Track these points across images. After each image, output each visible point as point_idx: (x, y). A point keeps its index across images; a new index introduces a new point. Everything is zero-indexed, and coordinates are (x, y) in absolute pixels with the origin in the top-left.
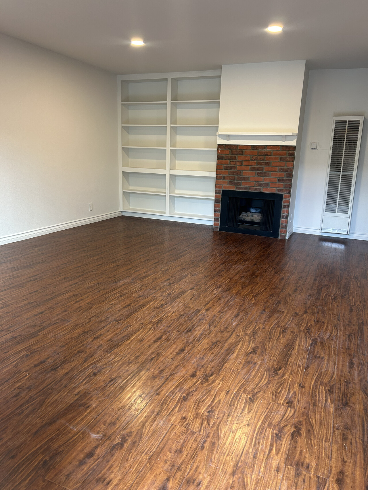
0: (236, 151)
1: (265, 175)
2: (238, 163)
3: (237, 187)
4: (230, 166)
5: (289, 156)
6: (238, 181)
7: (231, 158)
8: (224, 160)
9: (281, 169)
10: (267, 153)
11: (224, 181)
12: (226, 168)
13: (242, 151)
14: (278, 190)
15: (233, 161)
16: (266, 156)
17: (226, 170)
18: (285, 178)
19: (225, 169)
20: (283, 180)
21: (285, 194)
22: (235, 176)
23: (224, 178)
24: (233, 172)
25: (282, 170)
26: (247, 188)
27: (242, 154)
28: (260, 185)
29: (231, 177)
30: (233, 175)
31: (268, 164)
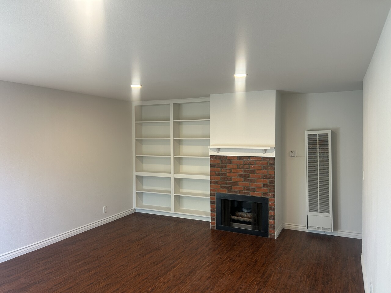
0: (225, 161)
1: (251, 181)
2: (227, 171)
3: (228, 191)
4: (222, 173)
5: (269, 165)
6: (229, 186)
7: (222, 166)
8: (216, 168)
9: (264, 176)
10: (251, 162)
11: (217, 185)
12: (218, 174)
13: (230, 161)
14: (264, 194)
15: (223, 169)
16: (250, 165)
17: (218, 176)
18: (268, 184)
19: (217, 175)
20: (267, 185)
21: (270, 198)
22: (226, 181)
23: (217, 183)
24: (224, 178)
25: (266, 177)
26: (236, 192)
27: (231, 164)
28: (248, 189)
29: (223, 182)
30: (225, 180)
31: (253, 172)
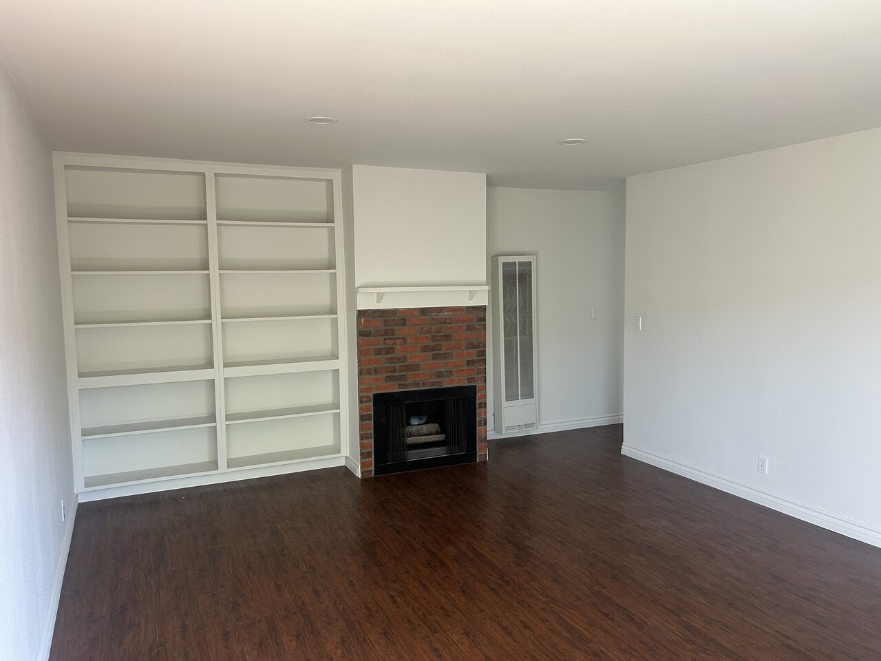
0: (394, 320)
1: (445, 356)
2: (398, 342)
3: (400, 385)
4: (386, 348)
5: (477, 321)
6: (402, 374)
7: (386, 333)
8: (372, 339)
9: (469, 344)
10: (445, 319)
11: (376, 376)
12: (378, 352)
13: (404, 320)
14: (468, 379)
15: (390, 339)
16: (444, 325)
17: (378, 355)
18: (476, 358)
19: (375, 354)
20: (474, 362)
21: (478, 384)
22: (394, 365)
23: (376, 371)
24: (392, 359)
25: (471, 346)
26: (417, 385)
27: (405, 325)
28: (440, 375)
29: (388, 367)
30: (393, 363)
31: (447, 337)
